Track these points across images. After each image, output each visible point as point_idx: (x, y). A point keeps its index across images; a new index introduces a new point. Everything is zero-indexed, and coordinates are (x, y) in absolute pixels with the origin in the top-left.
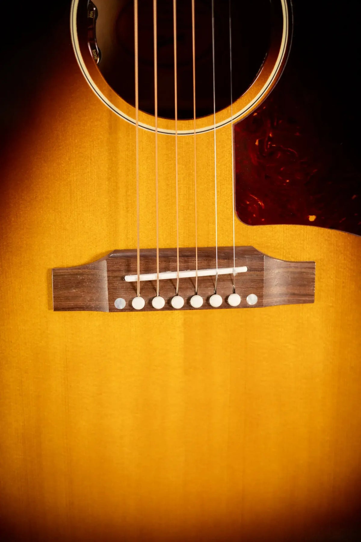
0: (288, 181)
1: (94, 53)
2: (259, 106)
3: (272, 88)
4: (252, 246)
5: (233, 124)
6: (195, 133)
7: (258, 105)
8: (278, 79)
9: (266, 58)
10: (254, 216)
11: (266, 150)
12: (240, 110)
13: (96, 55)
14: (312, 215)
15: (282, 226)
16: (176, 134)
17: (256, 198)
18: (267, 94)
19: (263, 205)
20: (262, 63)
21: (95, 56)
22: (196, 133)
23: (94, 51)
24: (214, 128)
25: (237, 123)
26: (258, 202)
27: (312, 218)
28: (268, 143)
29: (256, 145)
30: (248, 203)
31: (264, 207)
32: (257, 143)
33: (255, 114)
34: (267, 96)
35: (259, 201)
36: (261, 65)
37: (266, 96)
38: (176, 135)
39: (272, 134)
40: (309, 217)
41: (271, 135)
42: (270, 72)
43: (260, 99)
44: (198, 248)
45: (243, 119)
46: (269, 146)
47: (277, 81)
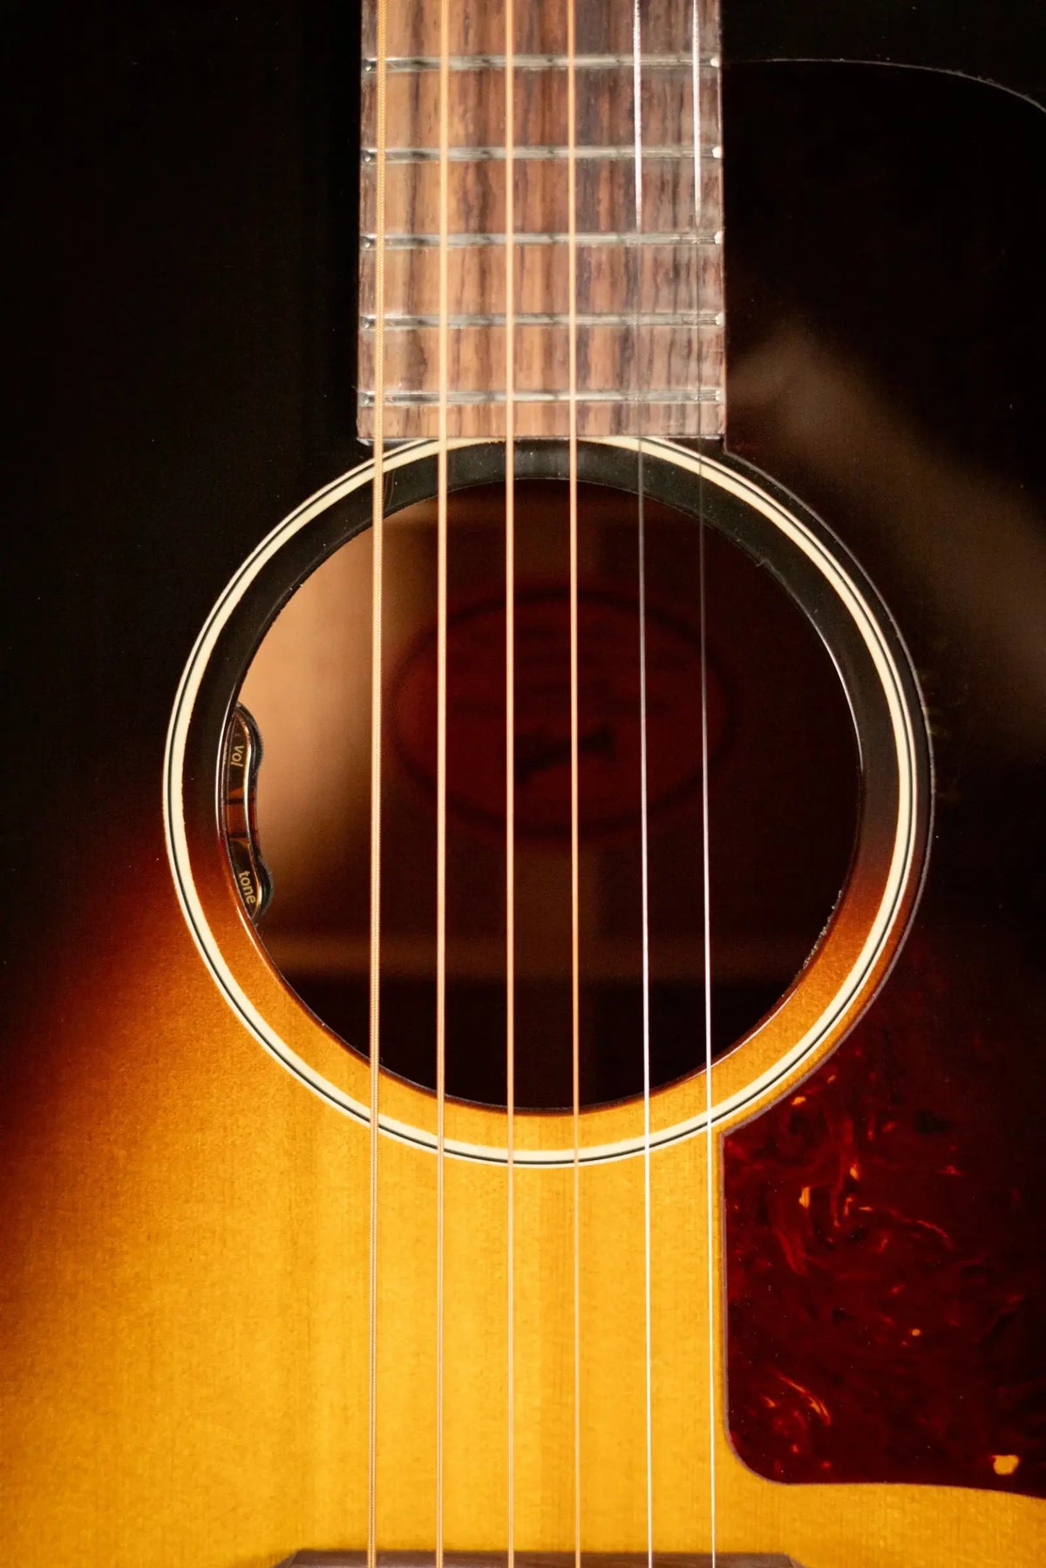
0: (916, 1332)
1: (245, 882)
2: (812, 1072)
3: (859, 1013)
4: (785, 1553)
5: (718, 1135)
6: (576, 1161)
7: (809, 1070)
8: (879, 982)
9: (840, 908)
10: (795, 1449)
11: (836, 1224)
12: (743, 1084)
13: (250, 888)
14: (1005, 1452)
15: (898, 1488)
16: (511, 1162)
17: (800, 1389)
18: (841, 1030)
19: (825, 1412)
20: (825, 923)
21: (248, 891)
22: (581, 1161)
23: (243, 876)
24: (642, 1149)
25: (732, 1131)
26: (811, 1403)
27: (1005, 1464)
28: (847, 1196)
29: (801, 1206)
30: (772, 1404)
31: (829, 1422)
32: (804, 1200)
33: (798, 1100)
34: (842, 1040)
35: (811, 1399)
36: (821, 930)
37: (838, 1040)
38: (510, 1165)
39: (858, 1170)
40: (994, 1460)
41: (854, 1172)
42: (854, 957)
43: (818, 1050)
44: (583, 1555)
45: (754, 1118)
46: (846, 1211)
47: (877, 986)
